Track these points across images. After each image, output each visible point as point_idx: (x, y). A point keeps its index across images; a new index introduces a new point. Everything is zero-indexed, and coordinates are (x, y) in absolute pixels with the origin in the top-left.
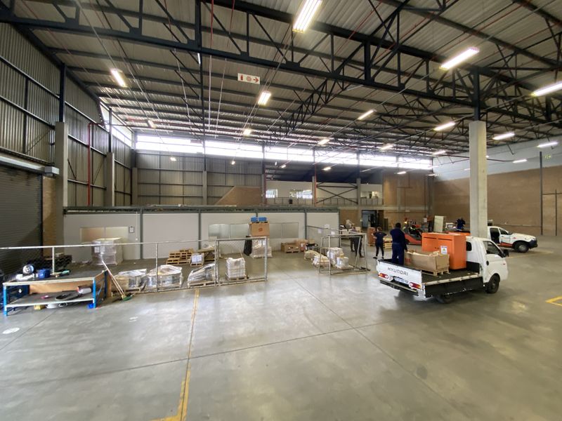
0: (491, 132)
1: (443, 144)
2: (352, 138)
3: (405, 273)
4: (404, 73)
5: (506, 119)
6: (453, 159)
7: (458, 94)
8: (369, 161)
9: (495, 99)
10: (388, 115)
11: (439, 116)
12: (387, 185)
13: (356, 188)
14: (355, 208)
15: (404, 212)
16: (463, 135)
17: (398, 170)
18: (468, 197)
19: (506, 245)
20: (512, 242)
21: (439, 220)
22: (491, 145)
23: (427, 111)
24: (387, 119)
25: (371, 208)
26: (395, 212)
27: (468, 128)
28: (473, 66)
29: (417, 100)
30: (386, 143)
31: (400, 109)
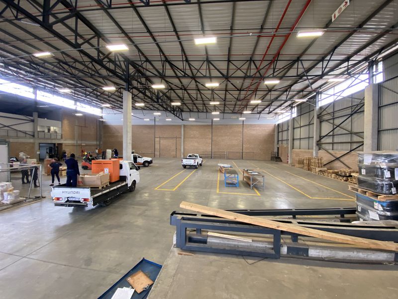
0: (134, 101)
1: (109, 101)
2: (27, 72)
3: (77, 192)
4: (81, 37)
5: (141, 95)
6: (115, 112)
7: (118, 70)
8: (46, 98)
9: (136, 82)
10: (66, 63)
11: (106, 80)
12: (66, 122)
13: (33, 121)
14: (32, 141)
15: (81, 146)
16: (120, 97)
17: (76, 111)
18: (122, 136)
19: (140, 164)
20: (142, 162)
21: (109, 152)
22: (134, 108)
23: (98, 73)
24: (66, 67)
25: (49, 142)
26: (73, 145)
27: (122, 94)
28: (126, 57)
29: (91, 62)
30: (65, 87)
31: (77, 63)
